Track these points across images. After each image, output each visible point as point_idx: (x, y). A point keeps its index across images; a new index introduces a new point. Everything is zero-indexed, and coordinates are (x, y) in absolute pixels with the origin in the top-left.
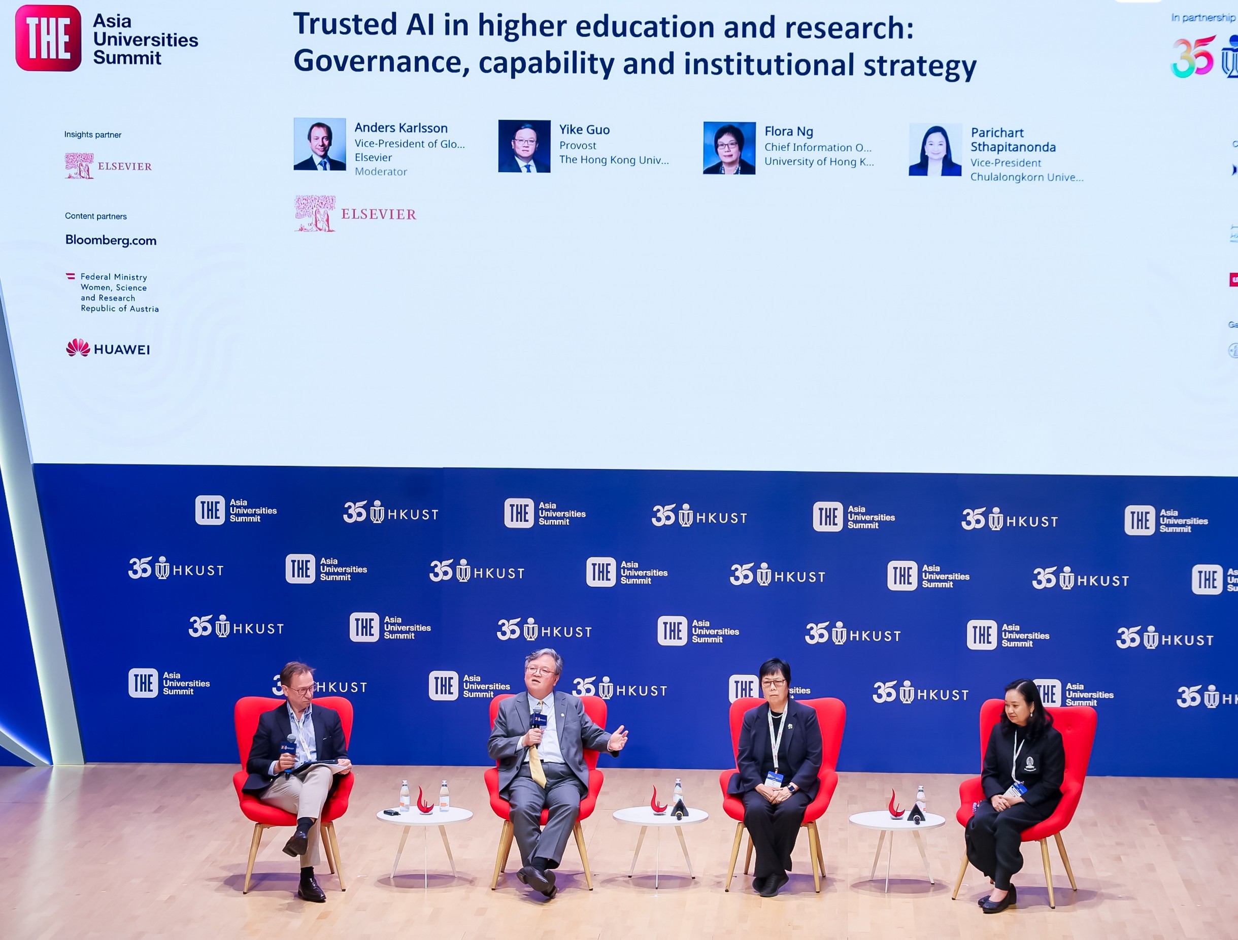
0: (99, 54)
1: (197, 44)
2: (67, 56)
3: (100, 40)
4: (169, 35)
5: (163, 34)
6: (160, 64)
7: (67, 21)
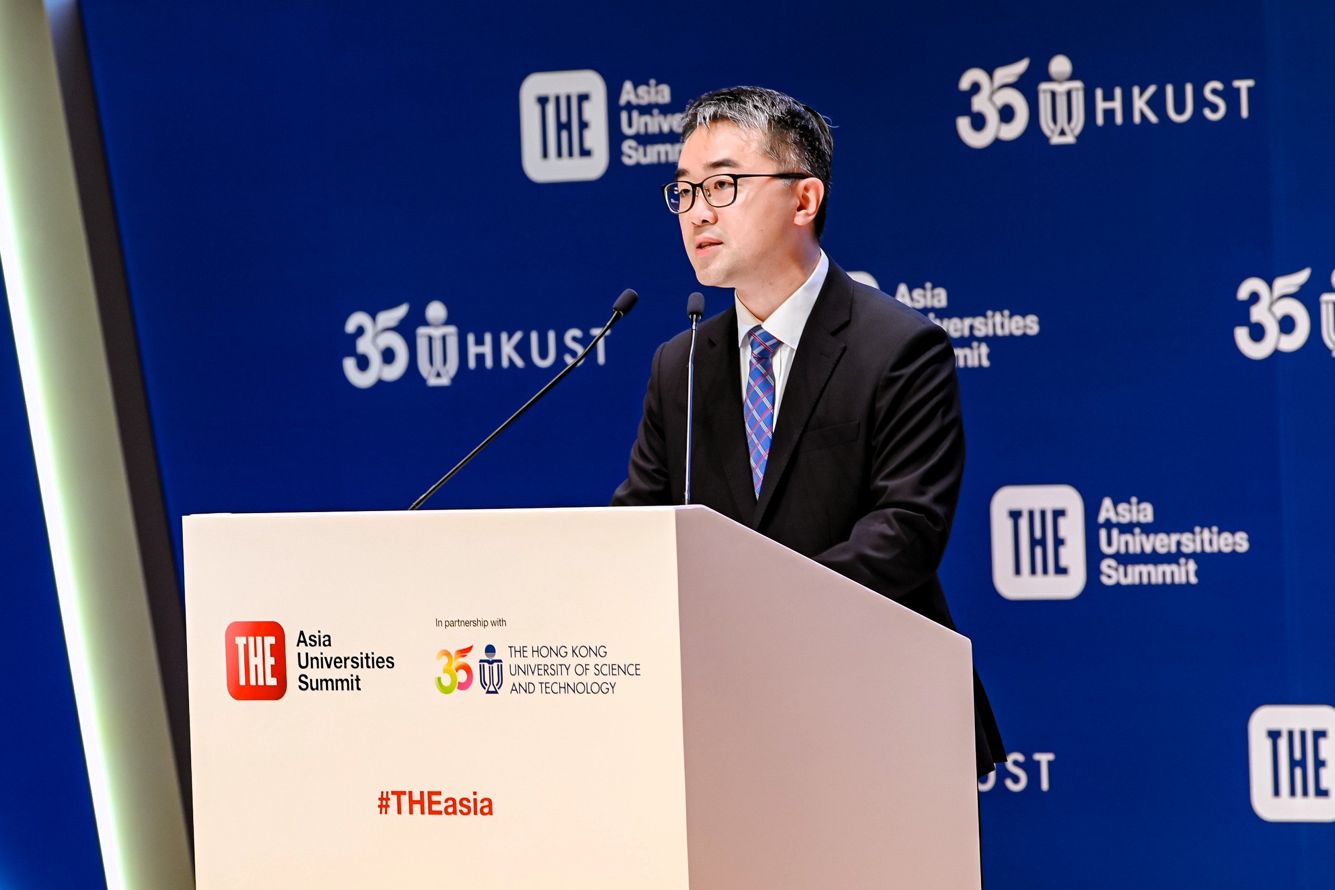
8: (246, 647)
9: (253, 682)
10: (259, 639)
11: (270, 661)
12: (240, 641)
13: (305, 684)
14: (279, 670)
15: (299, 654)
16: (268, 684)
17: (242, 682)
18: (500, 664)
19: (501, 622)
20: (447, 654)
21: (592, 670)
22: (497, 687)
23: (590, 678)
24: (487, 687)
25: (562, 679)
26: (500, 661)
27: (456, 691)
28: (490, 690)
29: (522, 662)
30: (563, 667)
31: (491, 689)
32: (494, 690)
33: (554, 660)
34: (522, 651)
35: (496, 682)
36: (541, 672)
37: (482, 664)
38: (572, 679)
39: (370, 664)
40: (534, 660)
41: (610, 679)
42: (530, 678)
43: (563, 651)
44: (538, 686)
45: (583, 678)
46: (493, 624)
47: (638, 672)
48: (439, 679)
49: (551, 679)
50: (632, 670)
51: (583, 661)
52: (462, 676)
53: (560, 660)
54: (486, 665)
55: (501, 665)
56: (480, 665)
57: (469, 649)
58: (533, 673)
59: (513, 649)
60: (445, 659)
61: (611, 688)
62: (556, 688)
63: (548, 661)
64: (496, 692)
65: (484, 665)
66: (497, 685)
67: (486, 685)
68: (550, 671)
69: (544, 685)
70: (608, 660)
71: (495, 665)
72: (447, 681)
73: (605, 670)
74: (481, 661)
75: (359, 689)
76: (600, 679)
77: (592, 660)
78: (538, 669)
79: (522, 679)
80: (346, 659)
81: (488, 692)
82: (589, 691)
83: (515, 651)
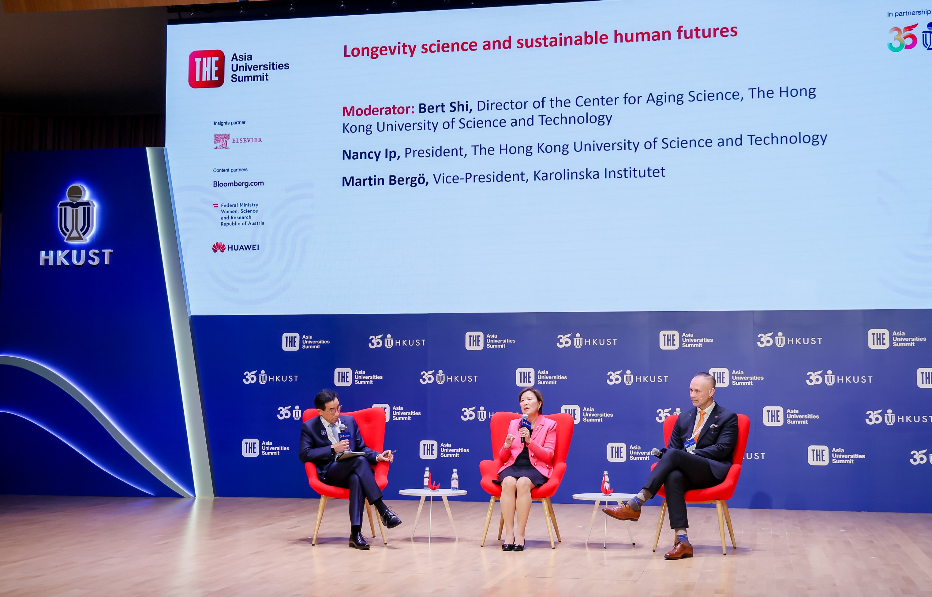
0: (234, 76)
1: (288, 67)
2: (217, 79)
3: (235, 69)
4: (273, 63)
5: (270, 63)
6: (268, 80)
7: (217, 59)
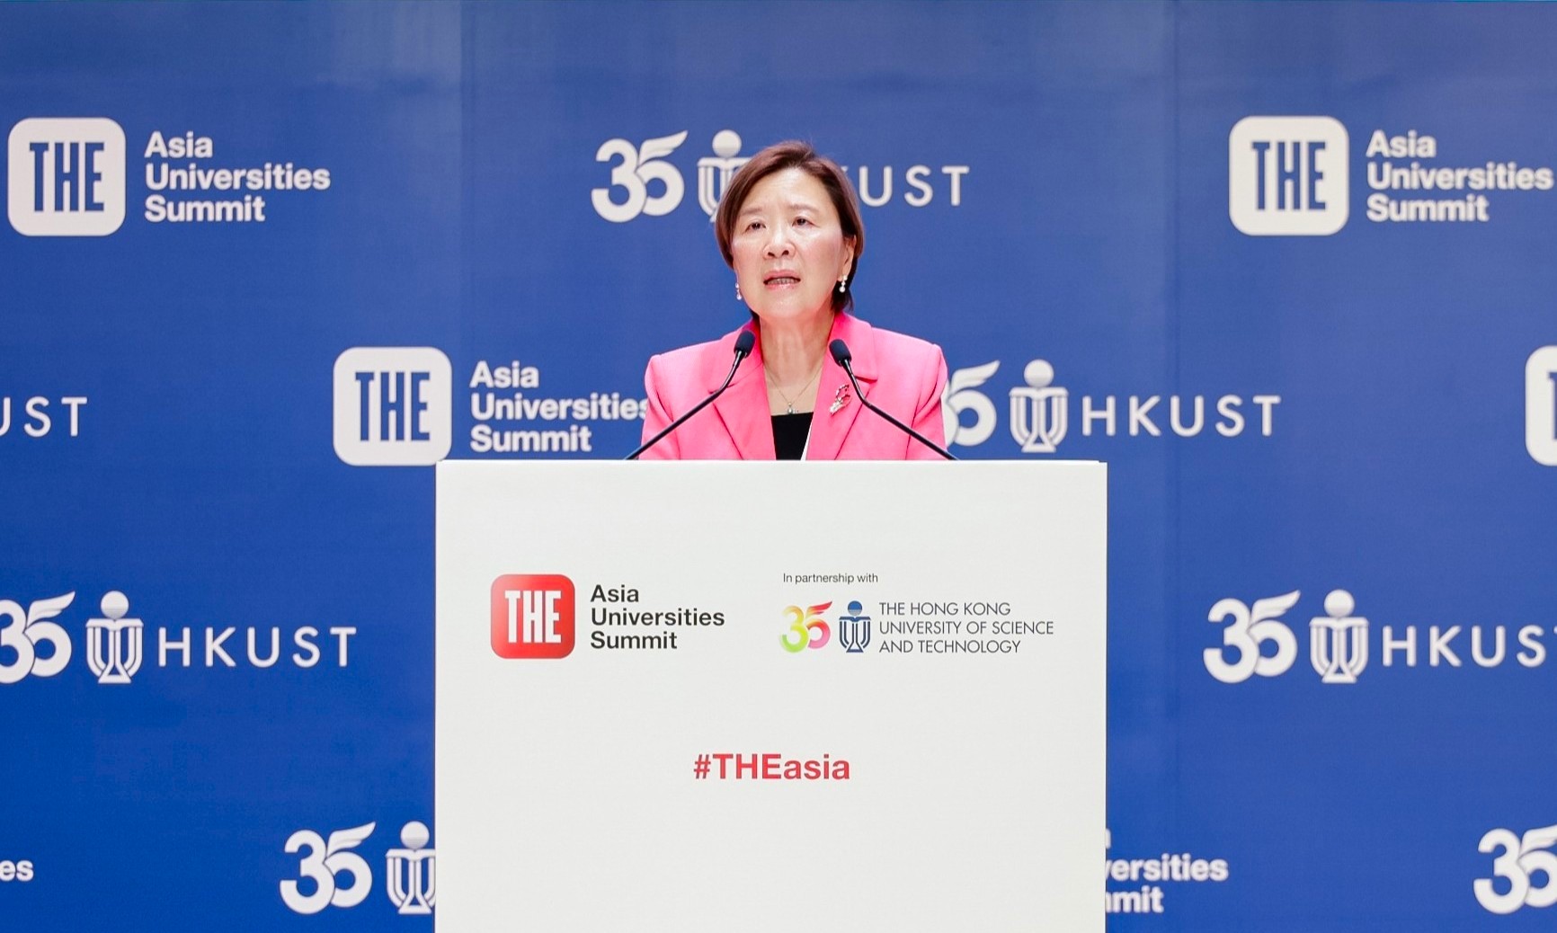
8: (520, 603)
9: (527, 639)
10: (538, 594)
11: (553, 617)
12: (512, 596)
13: (599, 641)
14: (566, 626)
15: (594, 610)
16: (548, 640)
17: (513, 638)
18: (867, 621)
19: (872, 578)
20: (798, 610)
21: (989, 628)
22: (862, 646)
23: (987, 635)
24: (848, 646)
25: (949, 637)
26: (868, 618)
27: (807, 649)
28: (852, 648)
29: (896, 620)
30: (952, 625)
31: (855, 647)
32: (858, 648)
33: (940, 617)
34: (898, 608)
35: (860, 639)
36: (923, 630)
37: (843, 621)
38: (963, 636)
39: (691, 619)
40: (912, 619)
41: (1015, 638)
42: (907, 636)
43: (951, 609)
44: (917, 646)
45: (978, 637)
46: (861, 579)
47: (1050, 630)
48: (784, 637)
49: (935, 638)
50: (1042, 628)
51: (979, 619)
52: (816, 634)
53: (948, 617)
54: (849, 623)
55: (869, 623)
56: (841, 623)
57: (826, 606)
58: (911, 631)
59: (885, 606)
60: (794, 616)
61: (1013, 648)
62: (941, 646)
63: (932, 618)
64: (861, 651)
65: (845, 623)
66: (862, 643)
67: (848, 643)
68: (933, 628)
69: (924, 644)
70: (1012, 618)
71: (861, 623)
72: (794, 638)
73: (1007, 628)
74: (842, 618)
75: (673, 646)
76: (1000, 637)
77: (991, 618)
78: (918, 627)
79: (896, 637)
80: (658, 616)
81: (849, 651)
82: (985, 649)
83: (888, 608)
